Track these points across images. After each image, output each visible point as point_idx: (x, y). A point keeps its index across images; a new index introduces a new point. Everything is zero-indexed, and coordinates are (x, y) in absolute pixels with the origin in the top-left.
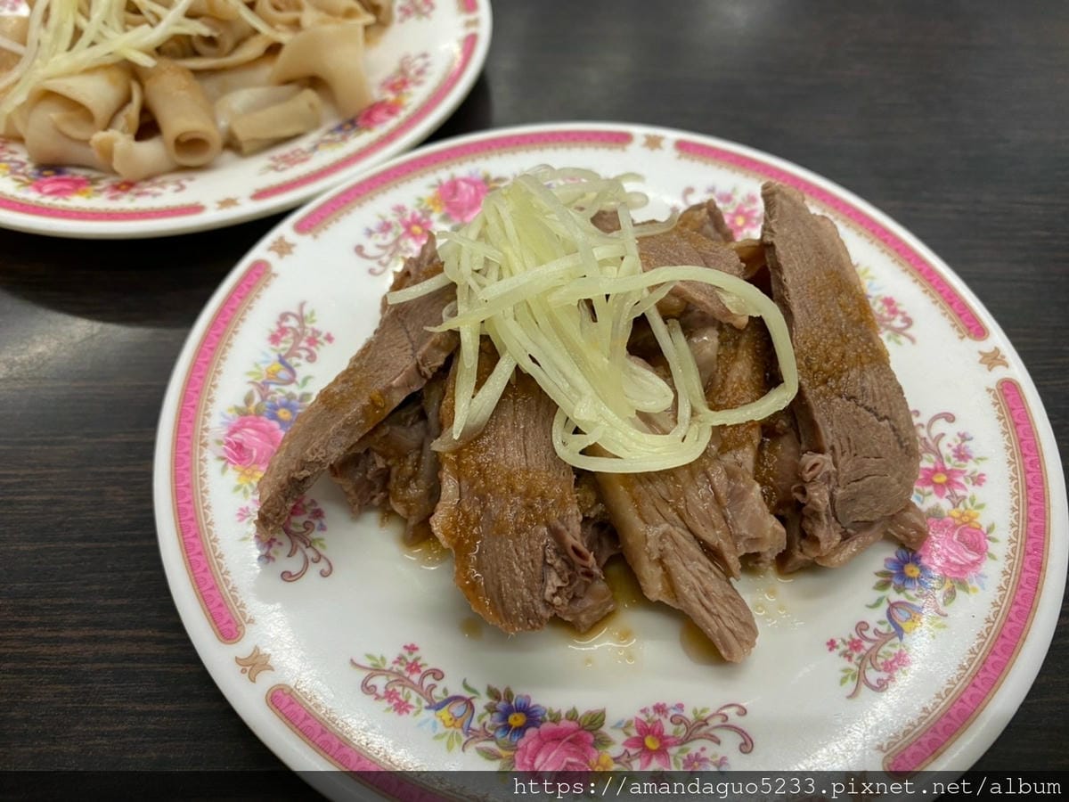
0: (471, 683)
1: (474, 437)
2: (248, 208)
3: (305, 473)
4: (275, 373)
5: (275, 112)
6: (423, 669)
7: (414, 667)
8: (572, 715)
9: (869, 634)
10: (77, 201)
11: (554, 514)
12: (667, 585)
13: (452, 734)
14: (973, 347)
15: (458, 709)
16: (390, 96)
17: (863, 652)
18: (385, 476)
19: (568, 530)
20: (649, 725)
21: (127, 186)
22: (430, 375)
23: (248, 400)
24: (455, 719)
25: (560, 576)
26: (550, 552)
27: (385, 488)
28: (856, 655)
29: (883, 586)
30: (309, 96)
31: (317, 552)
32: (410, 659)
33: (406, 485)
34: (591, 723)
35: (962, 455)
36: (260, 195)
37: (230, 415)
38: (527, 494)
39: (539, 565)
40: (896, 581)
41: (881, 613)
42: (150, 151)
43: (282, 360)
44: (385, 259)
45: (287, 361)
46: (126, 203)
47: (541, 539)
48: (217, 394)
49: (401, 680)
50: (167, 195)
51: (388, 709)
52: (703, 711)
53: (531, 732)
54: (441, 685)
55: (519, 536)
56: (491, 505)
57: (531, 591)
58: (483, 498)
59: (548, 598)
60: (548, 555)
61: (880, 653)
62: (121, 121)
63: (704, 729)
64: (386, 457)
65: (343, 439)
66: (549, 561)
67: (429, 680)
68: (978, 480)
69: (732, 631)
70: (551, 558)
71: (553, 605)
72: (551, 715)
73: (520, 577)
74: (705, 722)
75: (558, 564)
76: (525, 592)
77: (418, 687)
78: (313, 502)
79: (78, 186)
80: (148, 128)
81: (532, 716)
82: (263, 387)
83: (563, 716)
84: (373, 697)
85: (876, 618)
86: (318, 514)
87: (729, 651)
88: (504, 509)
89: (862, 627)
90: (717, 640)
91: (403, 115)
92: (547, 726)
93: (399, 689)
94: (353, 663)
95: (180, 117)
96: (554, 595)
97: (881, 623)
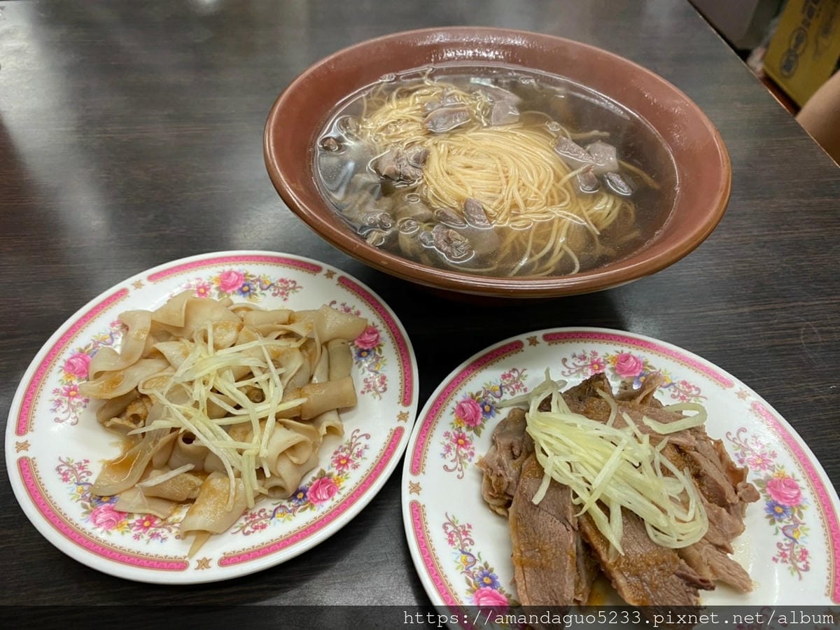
0: (481, 555)
4: (495, 390)
6: (468, 537)
7: (466, 533)
13: (461, 565)
19: (688, 572)
23: (478, 394)
31: (462, 468)
32: (467, 529)
37: (468, 394)
43: (501, 387)
44: (573, 371)
45: (503, 388)
48: (469, 383)
49: (458, 533)
51: (446, 539)
54: (470, 547)
67: (467, 542)
77: (462, 541)
78: (473, 448)
84: (445, 531)
86: (472, 454)
93: (455, 536)
94: (446, 514)
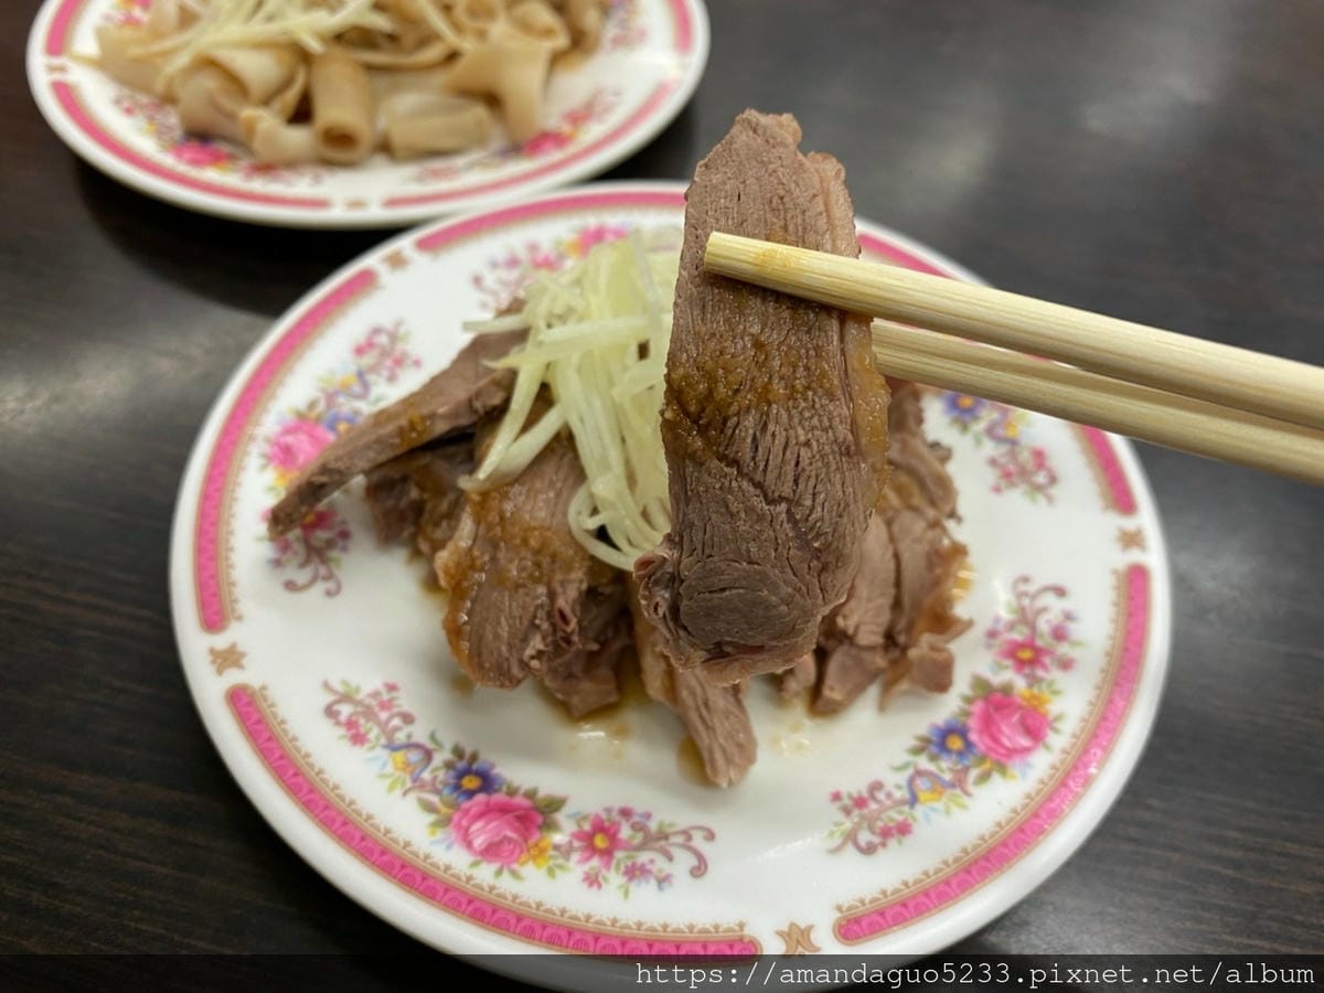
0: (439, 736)
1: (505, 483)
2: (375, 214)
3: (324, 479)
4: (348, 385)
5: (438, 122)
6: (395, 710)
7: (386, 705)
8: (531, 795)
9: (881, 796)
10: (211, 174)
11: (558, 577)
12: (667, 684)
13: (399, 777)
14: (1116, 522)
15: (415, 756)
16: (566, 128)
17: (865, 811)
18: (418, 509)
19: (564, 593)
20: (606, 824)
21: (266, 168)
22: (481, 411)
23: (312, 406)
24: (407, 764)
25: (544, 638)
26: (541, 614)
27: (417, 523)
28: (856, 812)
29: (917, 751)
30: (479, 112)
31: (330, 571)
32: (386, 697)
33: (437, 524)
34: (548, 806)
35: (1059, 634)
36: (393, 202)
37: (288, 416)
38: (537, 552)
39: (526, 622)
40: (934, 749)
41: (902, 778)
42: (299, 138)
43: (360, 375)
44: (503, 296)
45: (366, 376)
46: (259, 185)
47: (537, 597)
49: (369, 713)
50: (301, 185)
51: (343, 737)
52: (671, 825)
53: (481, 797)
54: (407, 730)
55: (516, 591)
56: (501, 555)
57: (510, 646)
58: (495, 547)
59: (525, 658)
60: (539, 615)
61: (883, 816)
62: (277, 105)
63: (663, 843)
64: (422, 489)
65: (371, 454)
66: (537, 622)
67: (396, 722)
68: (1066, 664)
69: (724, 751)
70: (541, 619)
71: (530, 668)
72: (508, 788)
73: (504, 632)
74: (666, 837)
75: (545, 626)
76: (504, 648)
77: (383, 726)
79: (217, 159)
80: (302, 114)
81: (487, 782)
82: (331, 397)
83: (522, 792)
84: (333, 721)
85: (895, 782)
86: (345, 535)
87: (715, 769)
88: (511, 561)
89: (876, 786)
90: (706, 755)
91: (571, 150)
92: (499, 797)
93: (362, 721)
94: (326, 685)
95: (335, 109)
96: (533, 658)
97: (899, 787)
